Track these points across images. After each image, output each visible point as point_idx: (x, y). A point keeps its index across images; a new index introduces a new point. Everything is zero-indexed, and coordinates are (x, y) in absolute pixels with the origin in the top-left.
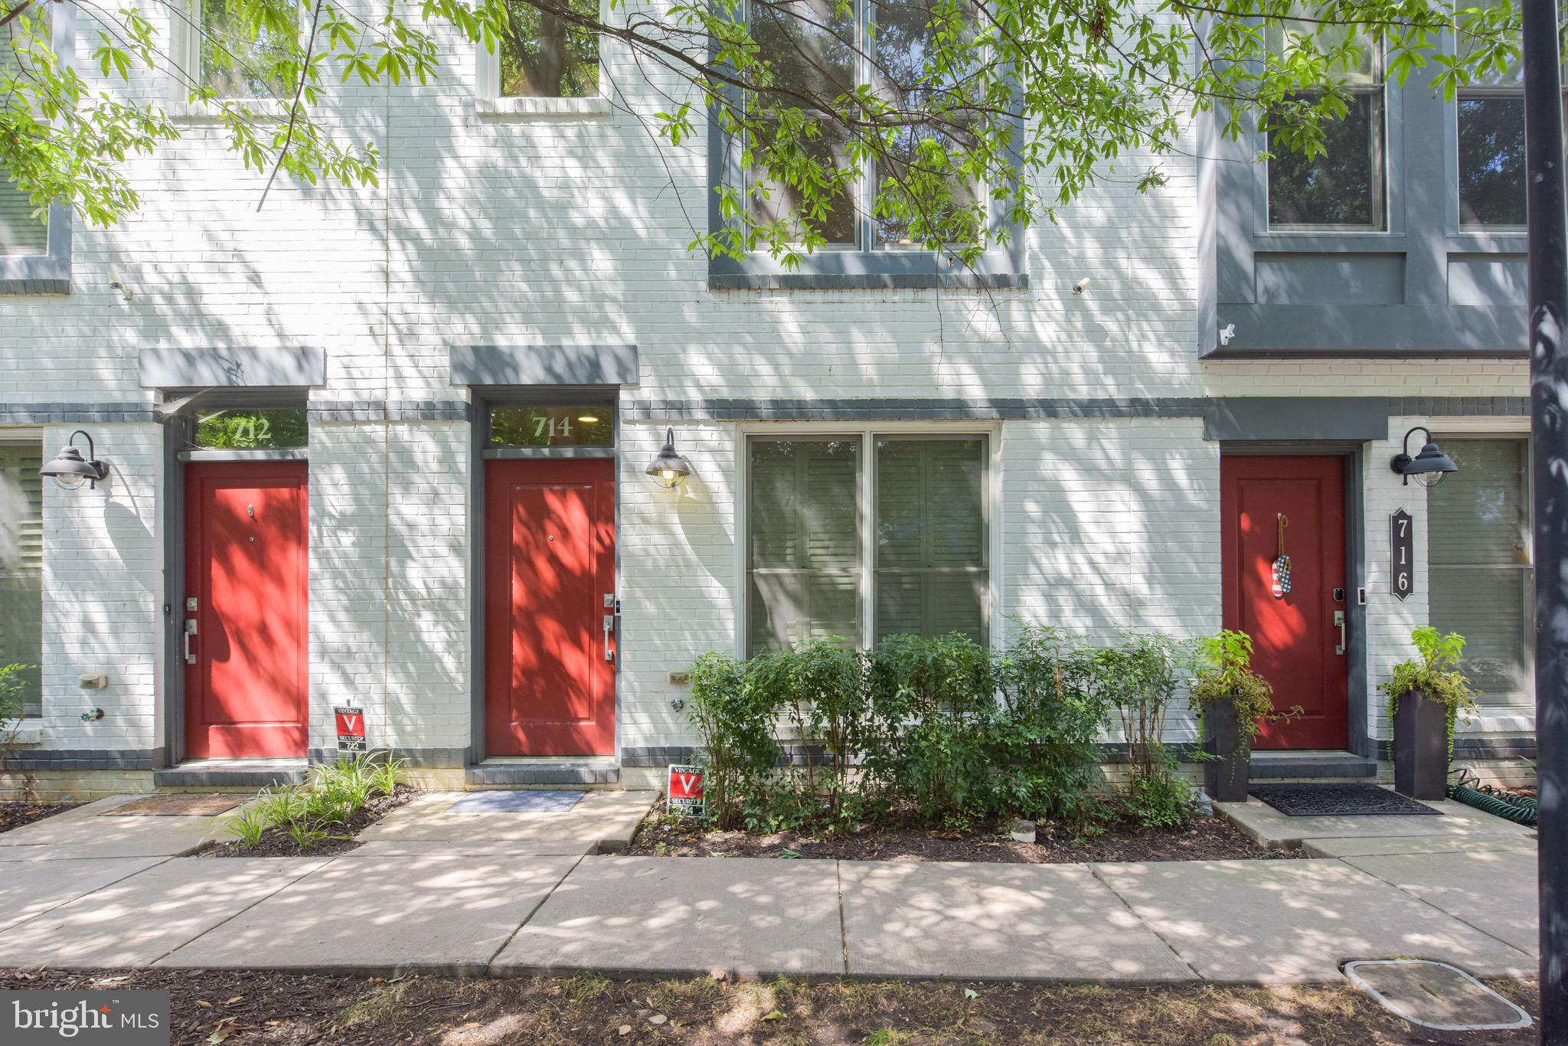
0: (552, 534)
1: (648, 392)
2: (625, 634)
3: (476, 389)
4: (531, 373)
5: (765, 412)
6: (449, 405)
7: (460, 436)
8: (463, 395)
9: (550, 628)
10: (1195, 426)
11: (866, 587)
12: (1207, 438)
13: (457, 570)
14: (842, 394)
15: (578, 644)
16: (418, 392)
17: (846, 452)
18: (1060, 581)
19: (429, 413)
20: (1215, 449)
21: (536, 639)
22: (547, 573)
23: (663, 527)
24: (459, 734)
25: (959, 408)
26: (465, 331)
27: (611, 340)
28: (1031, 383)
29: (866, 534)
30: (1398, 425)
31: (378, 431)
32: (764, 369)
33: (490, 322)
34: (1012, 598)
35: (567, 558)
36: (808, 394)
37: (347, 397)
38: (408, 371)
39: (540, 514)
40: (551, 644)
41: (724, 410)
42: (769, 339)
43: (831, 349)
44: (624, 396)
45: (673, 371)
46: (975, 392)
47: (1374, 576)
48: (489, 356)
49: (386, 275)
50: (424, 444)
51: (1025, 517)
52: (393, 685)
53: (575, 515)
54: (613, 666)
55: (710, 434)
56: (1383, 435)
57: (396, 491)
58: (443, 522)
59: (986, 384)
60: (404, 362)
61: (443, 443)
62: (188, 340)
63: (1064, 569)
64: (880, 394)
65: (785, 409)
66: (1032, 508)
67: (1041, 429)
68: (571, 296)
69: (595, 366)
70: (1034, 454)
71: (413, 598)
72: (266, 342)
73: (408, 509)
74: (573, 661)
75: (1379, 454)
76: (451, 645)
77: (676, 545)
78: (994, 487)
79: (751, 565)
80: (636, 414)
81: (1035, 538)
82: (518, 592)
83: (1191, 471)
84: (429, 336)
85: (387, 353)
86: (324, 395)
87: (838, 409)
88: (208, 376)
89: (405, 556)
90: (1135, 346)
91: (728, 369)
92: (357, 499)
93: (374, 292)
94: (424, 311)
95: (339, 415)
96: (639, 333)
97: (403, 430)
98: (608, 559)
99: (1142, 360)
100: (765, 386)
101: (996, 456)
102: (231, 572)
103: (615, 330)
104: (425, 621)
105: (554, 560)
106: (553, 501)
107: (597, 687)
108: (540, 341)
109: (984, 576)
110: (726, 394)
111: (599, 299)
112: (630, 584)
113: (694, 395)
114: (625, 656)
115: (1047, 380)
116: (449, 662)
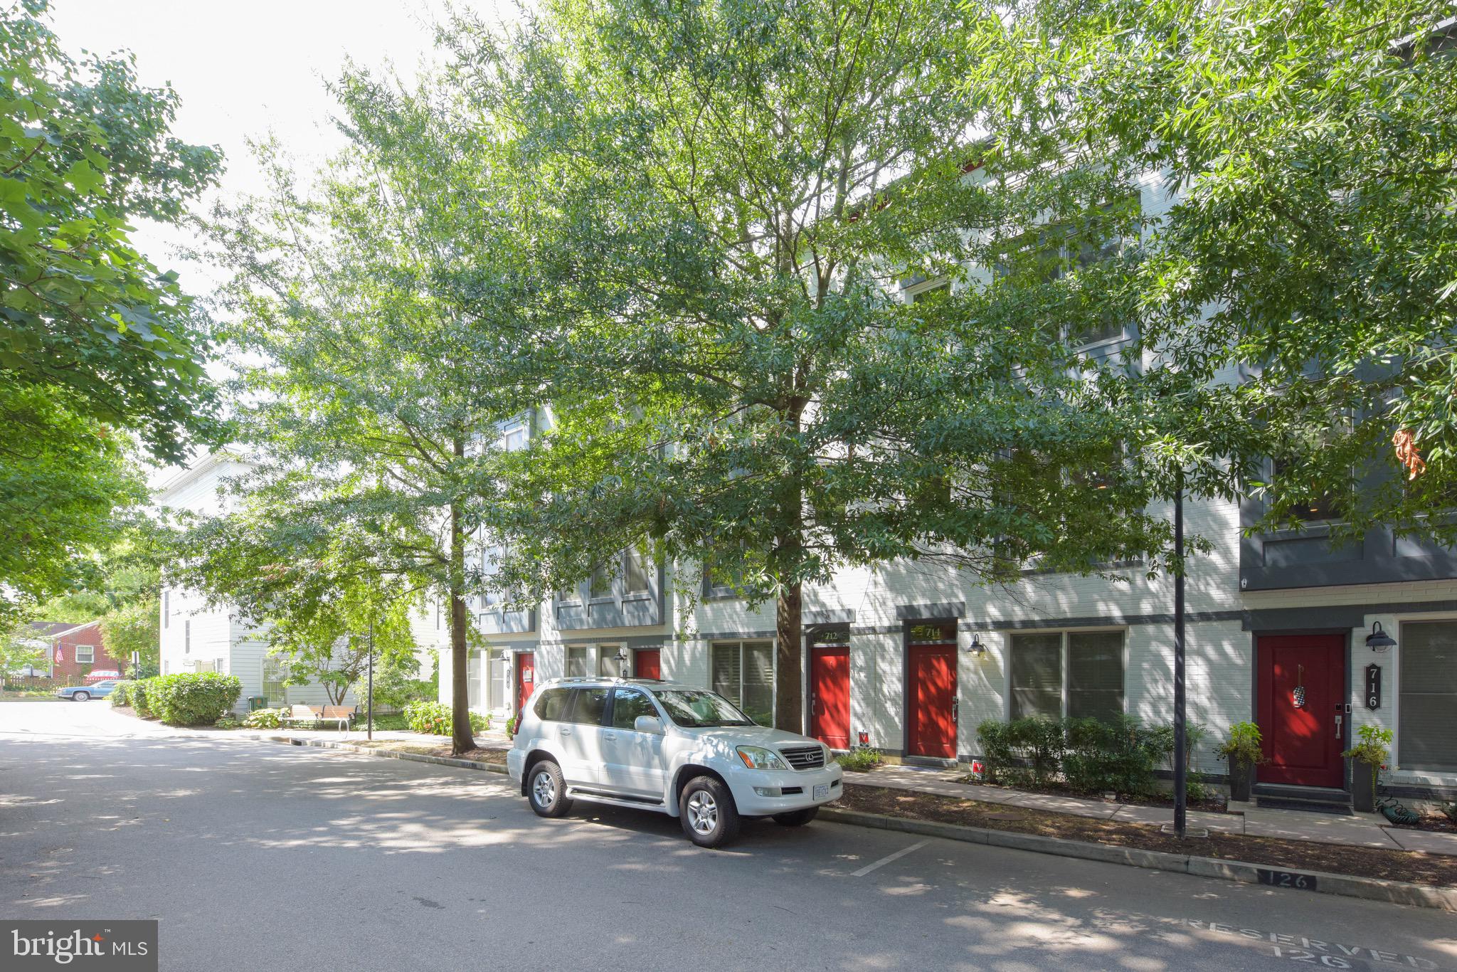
0: (934, 673)
1: (970, 619)
2: (960, 712)
3: (905, 621)
4: (926, 615)
5: (1018, 626)
6: (896, 627)
7: (900, 638)
8: (901, 623)
9: (933, 710)
10: (1238, 624)
11: (1064, 696)
12: (1244, 629)
13: (898, 687)
14: (1052, 615)
15: (944, 717)
16: (886, 623)
17: (1056, 639)
18: (1160, 698)
19: (890, 630)
20: (1249, 635)
21: (928, 713)
22: (932, 689)
23: (976, 673)
24: (899, 745)
25: (1108, 620)
26: (903, 601)
27: (955, 600)
28: (1146, 608)
29: (1064, 676)
30: (1369, 619)
31: (871, 637)
32: (1017, 609)
33: (911, 598)
34: (1134, 705)
35: (940, 684)
36: (1037, 618)
37: (862, 626)
38: (883, 616)
39: (929, 668)
40: (934, 716)
41: (998, 626)
42: (1019, 599)
43: (1048, 599)
44: (960, 621)
45: (981, 611)
46: (1116, 613)
47: (1356, 700)
48: (910, 608)
49: (876, 583)
50: (889, 643)
51: (1142, 669)
52: (878, 726)
53: (943, 667)
54: (955, 724)
55: (995, 635)
56: (1361, 624)
57: (879, 660)
58: (895, 671)
59: (1122, 609)
60: (881, 612)
61: (895, 641)
62: (814, 609)
63: (1162, 691)
64: (1069, 615)
65: (1025, 624)
66: (1146, 665)
67: (1151, 629)
68: (941, 586)
69: (950, 611)
70: (1148, 640)
71: (884, 696)
72: (837, 608)
73: (883, 666)
74: (942, 723)
75: (1359, 634)
76: (897, 714)
77: (980, 678)
78: (1127, 655)
79: (1012, 687)
80: (964, 628)
81: (1147, 679)
82: (920, 695)
83: (1235, 646)
84: (890, 604)
85: (876, 610)
86: (856, 625)
87: (1048, 623)
88: (820, 621)
89: (882, 682)
90: (1202, 588)
91: (1003, 610)
92: (866, 662)
93: (871, 589)
94: (889, 595)
95: (860, 632)
96: (966, 596)
97: (881, 636)
98: (954, 684)
99: (1208, 595)
100: (1019, 614)
101: (1127, 641)
102: (827, 687)
103: (956, 596)
104: (888, 705)
105: (935, 684)
106: (935, 663)
107: (950, 732)
108: (929, 603)
109: (1122, 694)
110: (1001, 619)
111: (951, 585)
112: (963, 694)
113: (988, 620)
114: (960, 721)
115: (1154, 607)
116: (897, 719)
